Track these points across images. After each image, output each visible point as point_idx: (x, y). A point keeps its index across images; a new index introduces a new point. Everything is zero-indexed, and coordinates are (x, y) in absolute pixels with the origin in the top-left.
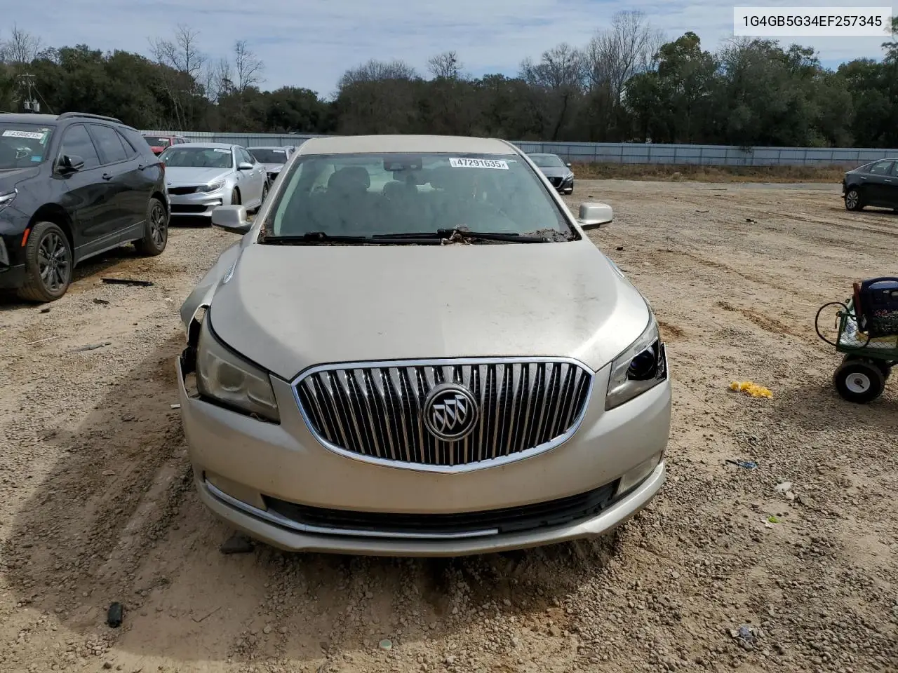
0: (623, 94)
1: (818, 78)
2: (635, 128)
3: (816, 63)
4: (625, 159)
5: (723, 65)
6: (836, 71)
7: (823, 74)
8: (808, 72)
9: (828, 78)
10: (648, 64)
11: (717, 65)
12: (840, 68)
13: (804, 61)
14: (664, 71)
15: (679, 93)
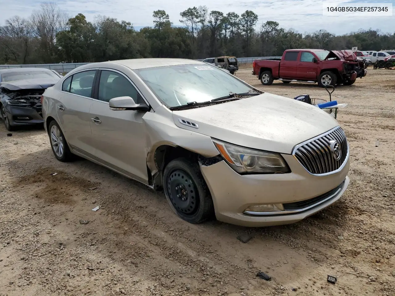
0: (55, 41)
1: (134, 34)
2: (65, 56)
3: (133, 28)
4: (65, 70)
5: (98, 28)
6: (139, 31)
7: (136, 33)
8: (131, 31)
9: (137, 34)
10: (63, 27)
11: (96, 28)
12: (140, 30)
13: (128, 27)
14: (73, 30)
15: (81, 40)
